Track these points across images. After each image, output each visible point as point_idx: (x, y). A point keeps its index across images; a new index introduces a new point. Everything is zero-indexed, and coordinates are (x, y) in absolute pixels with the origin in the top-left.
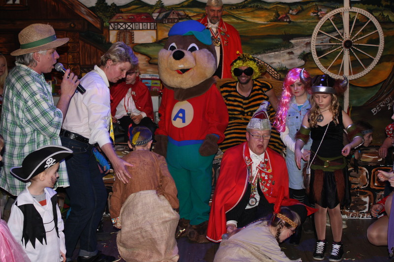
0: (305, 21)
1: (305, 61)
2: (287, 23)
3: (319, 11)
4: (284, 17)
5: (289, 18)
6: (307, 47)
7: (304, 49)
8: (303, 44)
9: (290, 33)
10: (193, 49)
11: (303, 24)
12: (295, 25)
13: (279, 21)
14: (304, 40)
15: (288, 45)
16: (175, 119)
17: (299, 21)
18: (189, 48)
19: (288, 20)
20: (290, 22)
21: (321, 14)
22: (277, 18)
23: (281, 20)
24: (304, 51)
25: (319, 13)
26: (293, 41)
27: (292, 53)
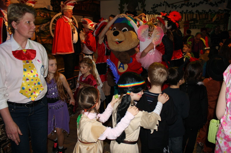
1: (38, 36)
10: (125, 30)
14: (37, 26)
16: (119, 68)
18: (123, 30)
24: (37, 31)
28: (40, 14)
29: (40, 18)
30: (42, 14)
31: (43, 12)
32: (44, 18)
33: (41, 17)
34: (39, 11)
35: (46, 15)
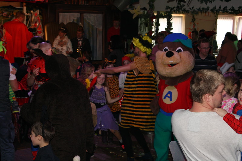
3: (3, 13)
21: (4, 14)
25: (3, 14)
28: (2, 14)
30: (5, 13)
31: (6, 11)
32: (7, 18)
33: (3, 17)
34: (1, 10)
35: (11, 14)
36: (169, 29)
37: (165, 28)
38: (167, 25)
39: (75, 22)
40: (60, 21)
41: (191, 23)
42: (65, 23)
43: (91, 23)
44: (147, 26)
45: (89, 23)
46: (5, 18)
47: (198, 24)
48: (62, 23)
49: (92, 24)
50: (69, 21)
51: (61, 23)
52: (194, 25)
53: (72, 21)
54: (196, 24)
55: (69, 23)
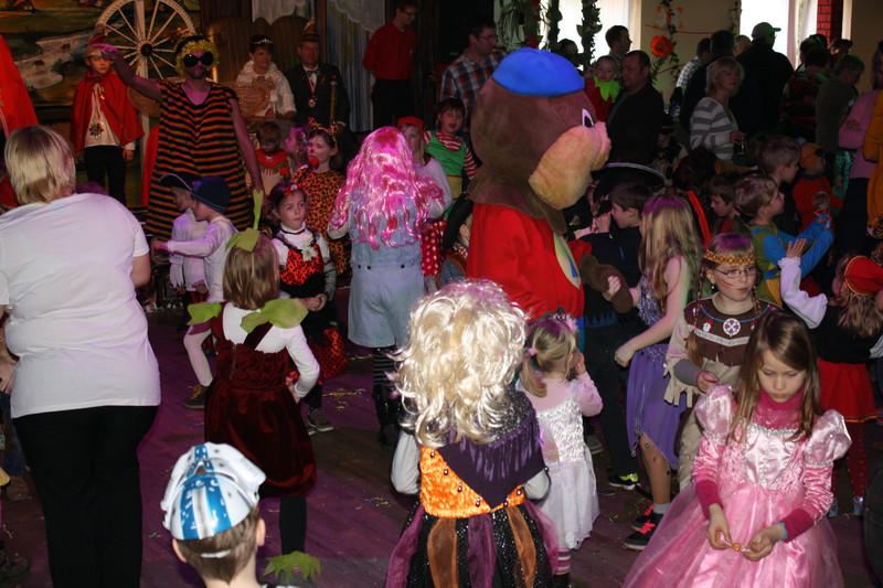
0: (58, 9)
1: (64, 76)
2: (29, 13)
4: (24, 3)
5: (32, 5)
6: (64, 52)
7: (60, 56)
8: (57, 48)
9: (36, 30)
11: (55, 14)
12: (43, 15)
13: (16, 9)
14: (58, 40)
15: (35, 50)
17: (47, 9)
19: (31, 8)
20: (34, 11)
22: (12, 5)
23: (19, 8)
24: (60, 60)
26: (39, 43)
27: (40, 63)
29: (76, 9)
32: (93, 10)
36: (588, 29)
37: (578, 26)
38: (584, 16)
39: (301, 14)
40: (255, 14)
41: (659, 9)
42: (270, 20)
43: (349, 17)
44: (521, 22)
45: (343, 17)
46: (86, 9)
47: (680, 10)
48: (261, 20)
49: (353, 20)
50: (280, 13)
51: (257, 20)
52: (670, 14)
53: (290, 13)
54: (675, 11)
55: (283, 19)
